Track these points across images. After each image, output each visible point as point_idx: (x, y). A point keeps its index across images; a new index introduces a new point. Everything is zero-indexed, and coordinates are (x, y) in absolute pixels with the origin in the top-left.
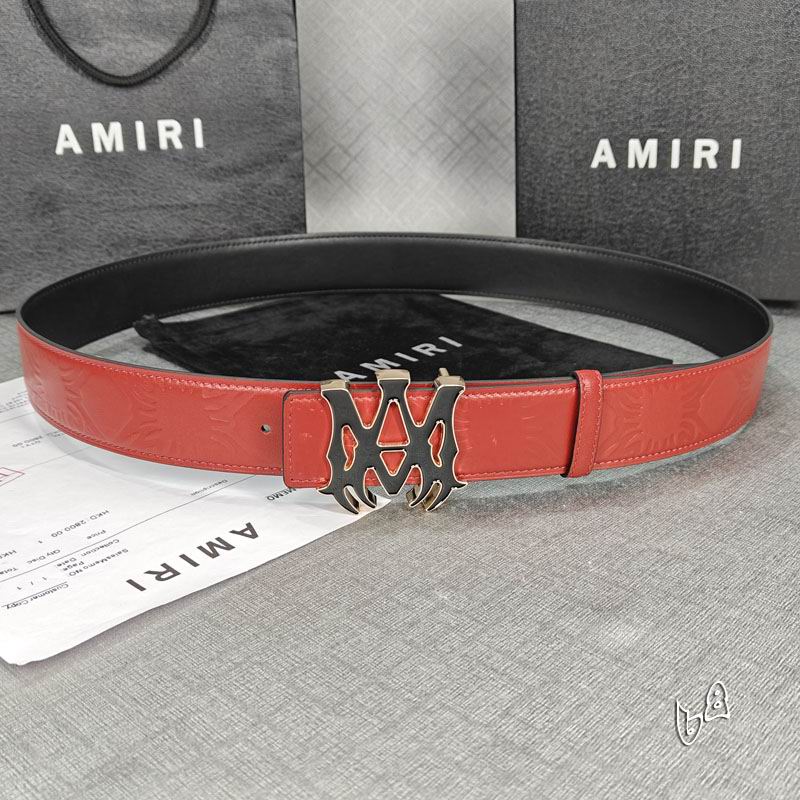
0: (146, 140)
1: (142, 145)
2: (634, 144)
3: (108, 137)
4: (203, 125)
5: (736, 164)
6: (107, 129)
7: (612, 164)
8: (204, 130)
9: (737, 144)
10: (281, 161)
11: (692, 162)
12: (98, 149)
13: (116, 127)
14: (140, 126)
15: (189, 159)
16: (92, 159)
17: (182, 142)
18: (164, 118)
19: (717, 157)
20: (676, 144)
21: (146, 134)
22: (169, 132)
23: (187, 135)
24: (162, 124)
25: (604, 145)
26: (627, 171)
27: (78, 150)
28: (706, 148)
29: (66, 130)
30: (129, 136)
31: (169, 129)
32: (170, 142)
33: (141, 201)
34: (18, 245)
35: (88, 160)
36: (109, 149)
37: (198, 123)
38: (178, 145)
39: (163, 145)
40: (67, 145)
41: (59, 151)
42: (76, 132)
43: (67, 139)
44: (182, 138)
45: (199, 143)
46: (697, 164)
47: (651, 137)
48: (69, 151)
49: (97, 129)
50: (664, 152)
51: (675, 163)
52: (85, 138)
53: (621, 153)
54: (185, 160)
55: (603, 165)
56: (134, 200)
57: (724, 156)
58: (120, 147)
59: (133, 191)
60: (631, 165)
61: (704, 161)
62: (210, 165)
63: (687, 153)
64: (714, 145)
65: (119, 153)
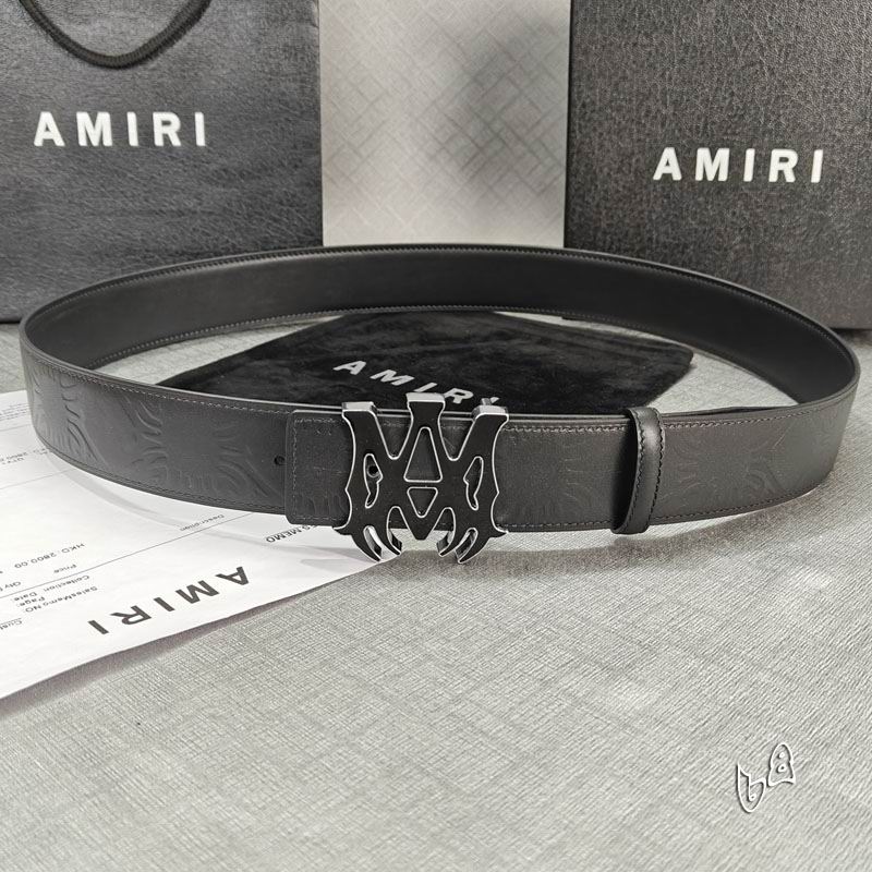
0: (139, 134)
1: (134, 141)
2: (703, 154)
3: (95, 129)
4: (206, 120)
5: (816, 178)
6: (94, 120)
7: (677, 176)
8: (207, 126)
9: (818, 155)
10: (296, 166)
11: (767, 174)
12: (83, 142)
13: (104, 118)
14: (132, 118)
15: (188, 158)
16: (75, 153)
17: (181, 139)
18: (162, 110)
19: (795, 170)
20: (750, 154)
21: (139, 127)
22: (166, 126)
23: (187, 131)
24: (158, 117)
25: (669, 154)
26: (693, 184)
27: (59, 142)
28: (784, 160)
29: (46, 118)
30: (119, 129)
31: (166, 123)
32: (166, 138)
33: (131, 204)
35: (70, 154)
36: (95, 143)
37: (199, 118)
38: (176, 142)
39: (159, 142)
40: (48, 136)
41: (38, 142)
42: (58, 122)
43: (47, 129)
44: (179, 134)
45: (201, 141)
46: (773, 178)
47: (723, 147)
48: (49, 143)
49: (83, 118)
50: (736, 164)
51: (748, 176)
52: (68, 128)
53: (688, 163)
54: (185, 159)
55: (667, 177)
56: (123, 202)
57: (803, 169)
58: (108, 142)
59: (122, 192)
60: (699, 177)
61: (781, 173)
62: (213, 167)
63: (762, 164)
64: (793, 157)
65: (108, 148)
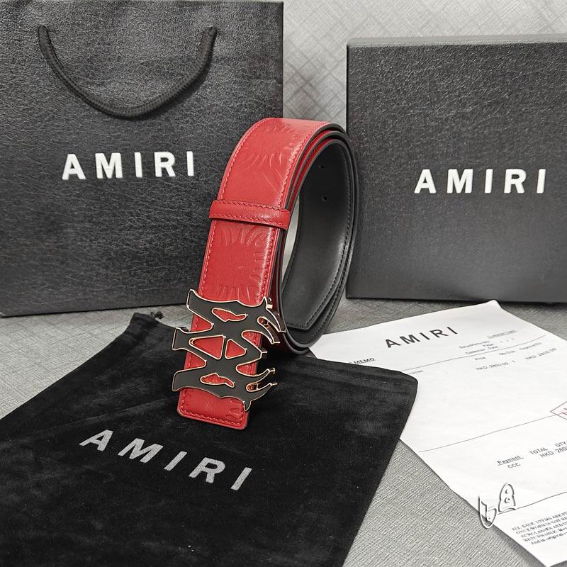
34: (25, 259)
